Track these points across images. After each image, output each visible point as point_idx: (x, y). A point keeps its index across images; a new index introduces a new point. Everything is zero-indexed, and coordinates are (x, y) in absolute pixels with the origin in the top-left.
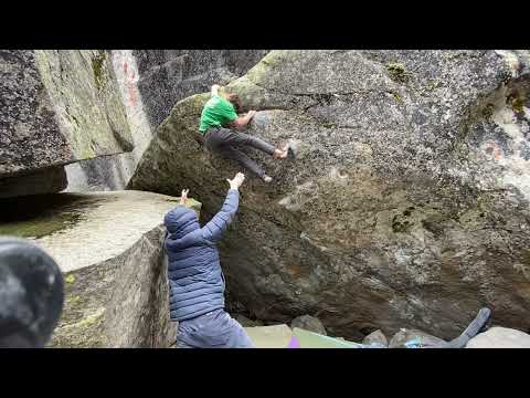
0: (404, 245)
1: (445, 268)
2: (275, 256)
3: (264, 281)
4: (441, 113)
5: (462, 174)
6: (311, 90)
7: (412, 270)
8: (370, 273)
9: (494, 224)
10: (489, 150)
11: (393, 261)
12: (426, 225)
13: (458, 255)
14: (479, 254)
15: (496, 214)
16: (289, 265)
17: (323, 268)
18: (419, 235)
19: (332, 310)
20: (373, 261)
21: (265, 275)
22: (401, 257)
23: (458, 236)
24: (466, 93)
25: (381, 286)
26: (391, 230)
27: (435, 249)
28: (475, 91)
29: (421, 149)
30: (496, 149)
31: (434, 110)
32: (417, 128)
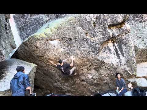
0: (90, 74)
1: (100, 79)
2: (58, 77)
3: (56, 84)
4: (96, 45)
5: (100, 58)
6: (66, 36)
7: (93, 80)
8: (83, 81)
9: (108, 69)
10: (107, 53)
11: (88, 78)
12: (95, 69)
13: (102, 76)
14: (107, 76)
15: (108, 67)
16: (62, 79)
17: (71, 80)
18: (93, 71)
19: (75, 91)
20: (83, 78)
21: (56, 82)
22: (90, 77)
23: (102, 72)
24: (101, 40)
25: (86, 84)
26: (87, 70)
27: (97, 75)
28: (103, 40)
29: (91, 53)
30: (108, 53)
31: (94, 44)
32: (91, 48)
